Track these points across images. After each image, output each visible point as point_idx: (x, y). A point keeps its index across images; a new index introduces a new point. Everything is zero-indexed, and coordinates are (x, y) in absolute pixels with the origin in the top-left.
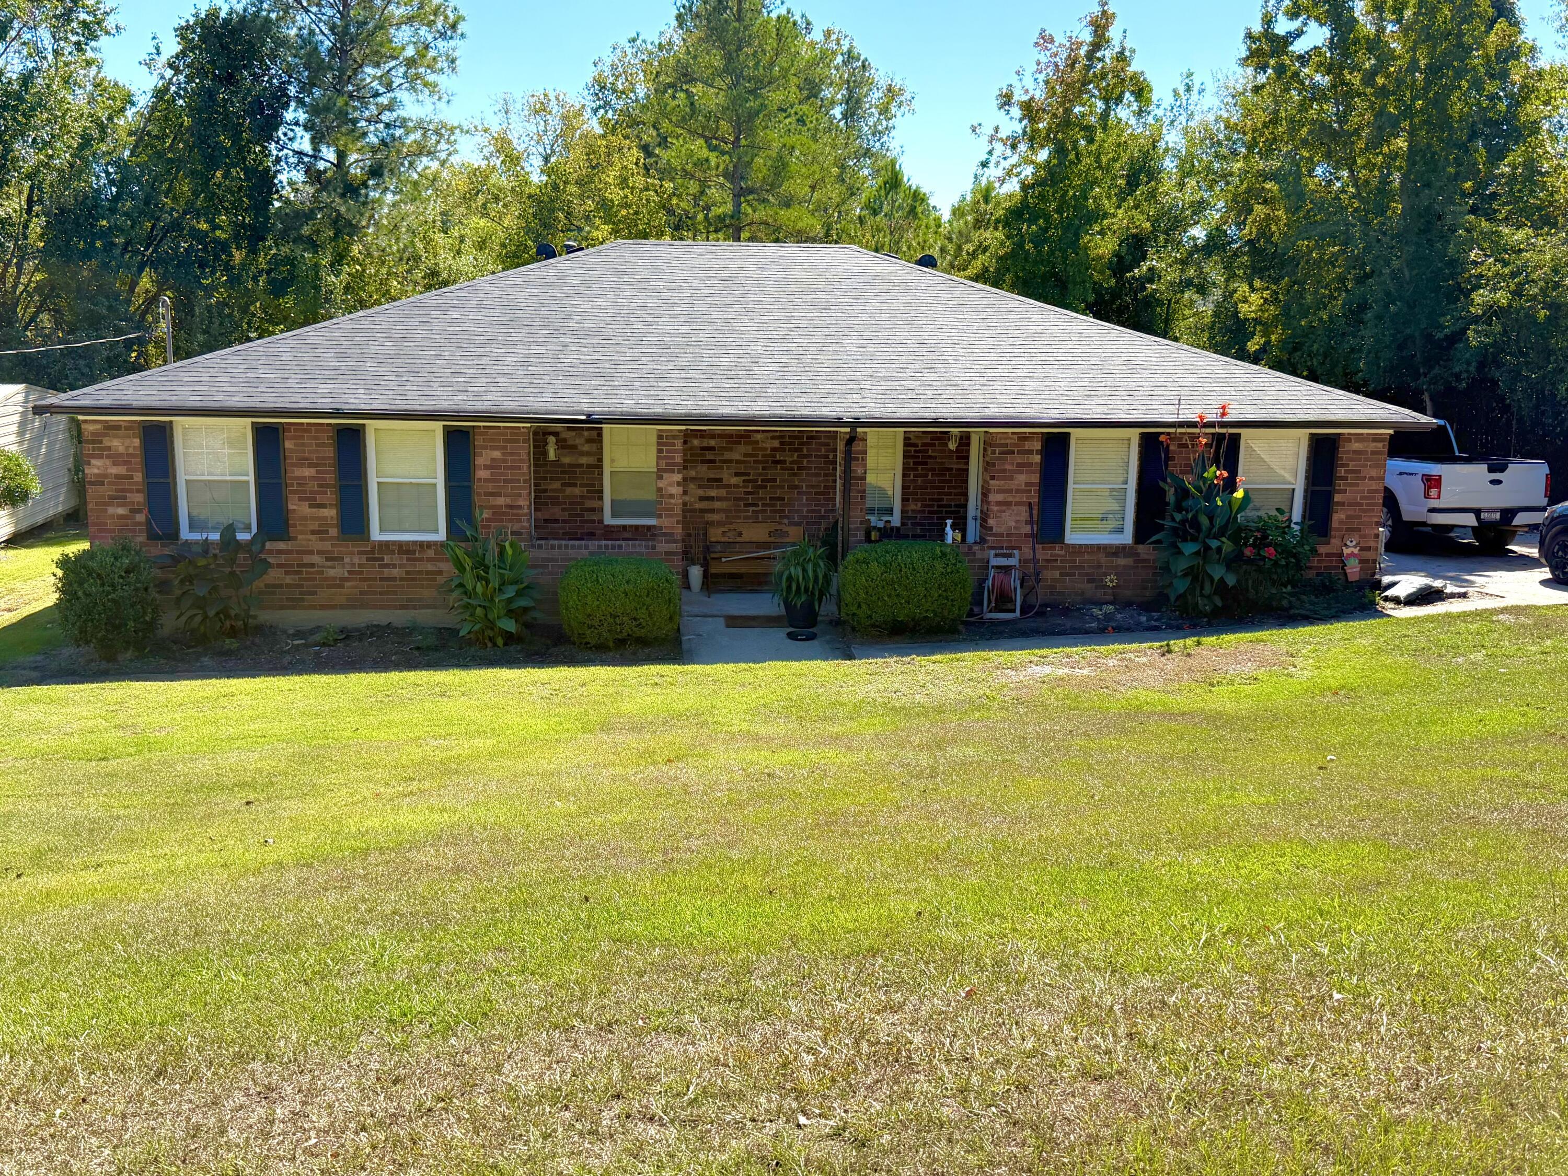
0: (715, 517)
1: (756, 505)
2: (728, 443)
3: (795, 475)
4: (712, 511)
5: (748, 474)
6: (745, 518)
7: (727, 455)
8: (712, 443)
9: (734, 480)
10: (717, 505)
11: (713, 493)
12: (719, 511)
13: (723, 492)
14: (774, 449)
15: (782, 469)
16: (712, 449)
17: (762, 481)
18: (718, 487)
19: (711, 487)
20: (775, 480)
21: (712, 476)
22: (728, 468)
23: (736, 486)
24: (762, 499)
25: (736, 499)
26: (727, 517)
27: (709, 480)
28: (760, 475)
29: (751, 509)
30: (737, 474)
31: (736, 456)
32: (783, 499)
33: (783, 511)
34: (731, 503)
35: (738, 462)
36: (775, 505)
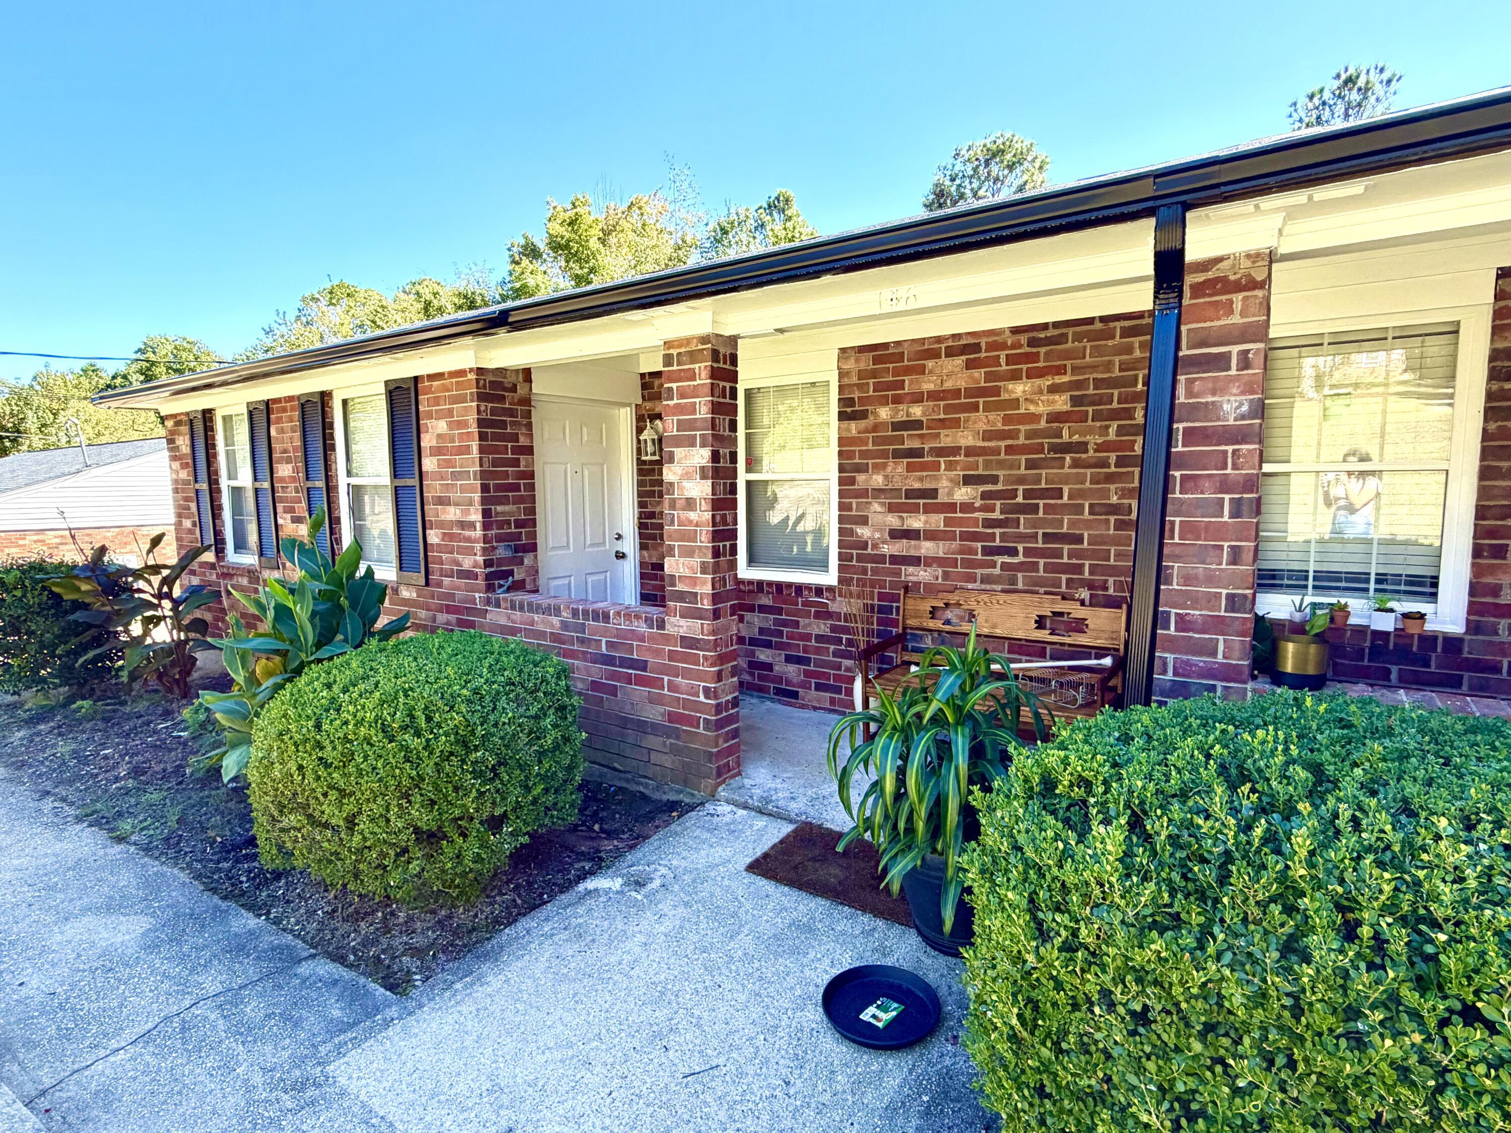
0: (922, 575)
1: (1013, 552)
2: (948, 409)
3: (1110, 478)
4: (915, 561)
5: (994, 480)
6: (985, 579)
7: (947, 439)
8: (917, 411)
9: (963, 494)
10: (927, 548)
11: (916, 522)
12: (929, 561)
13: (937, 521)
14: (1056, 417)
15: (1076, 464)
16: (916, 424)
17: (1028, 494)
18: (928, 509)
19: (914, 509)
20: (1059, 494)
21: (917, 485)
22: (950, 466)
23: (967, 507)
24: (1022, 538)
25: (965, 536)
26: (946, 575)
27: (910, 494)
28: (1021, 480)
29: (1000, 560)
30: (968, 480)
31: (966, 439)
32: (1079, 539)
33: (1079, 569)
34: (956, 544)
35: (970, 451)
36: (1058, 554)
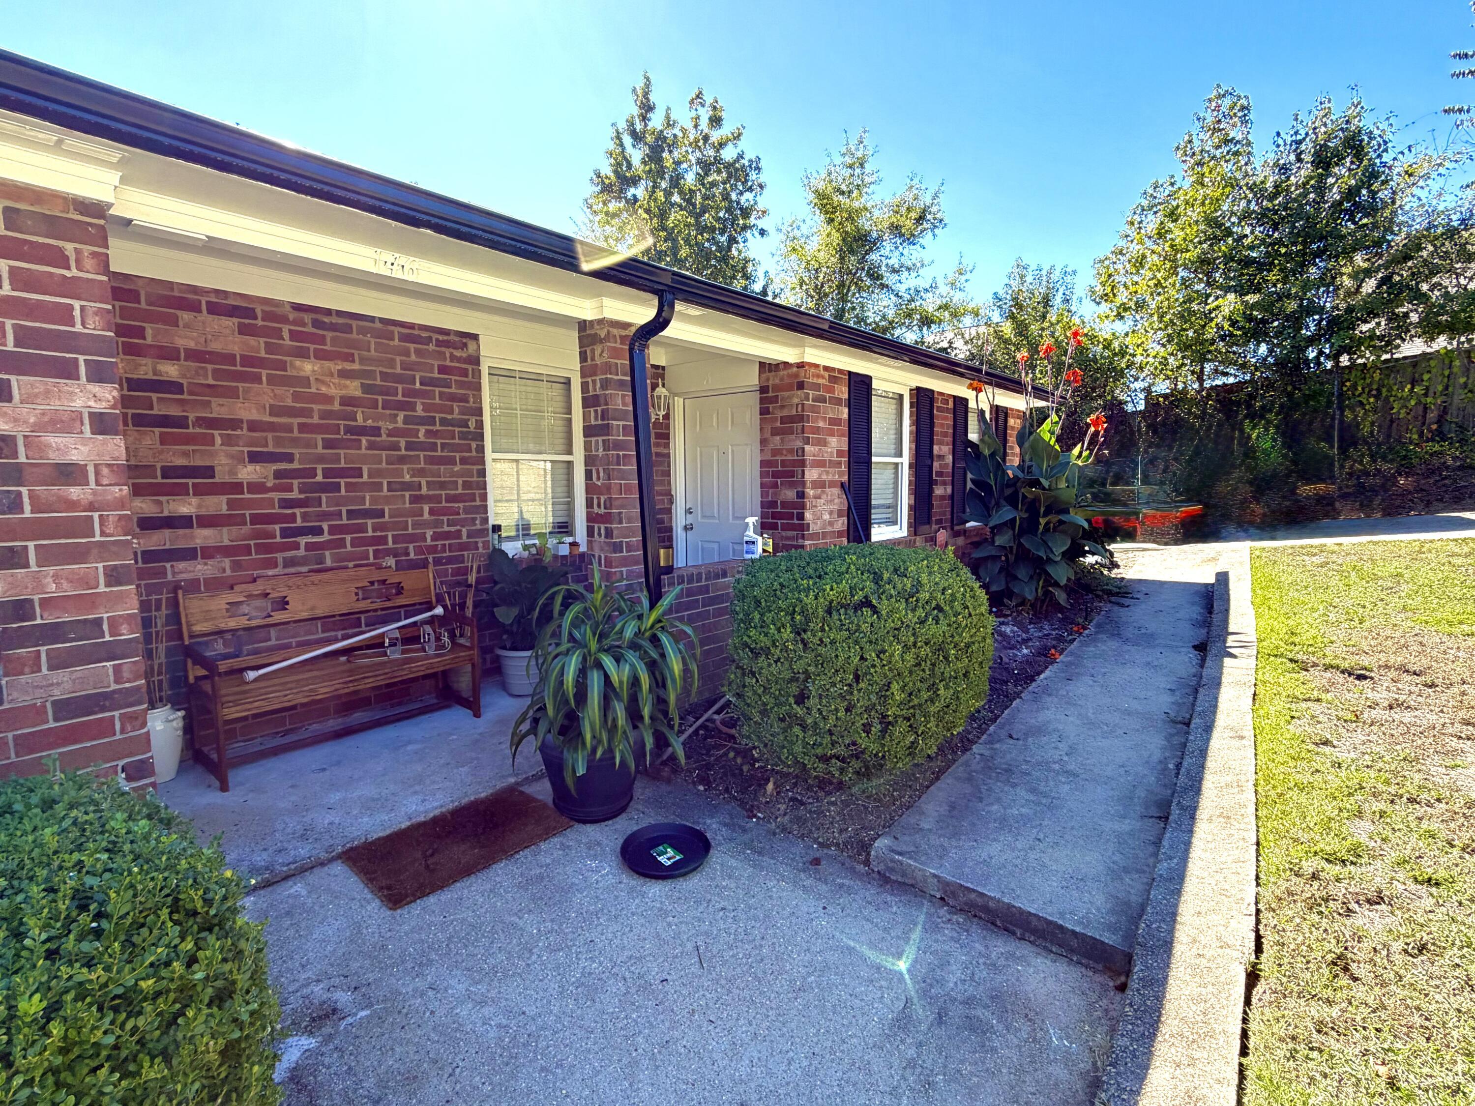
0: (201, 569)
1: (319, 531)
2: (217, 374)
3: (402, 460)
4: (190, 554)
5: (289, 458)
6: (290, 563)
7: (219, 408)
8: (171, 371)
9: (248, 473)
10: (202, 537)
11: (186, 507)
12: (208, 553)
13: (218, 504)
14: (347, 401)
15: (371, 446)
16: (174, 387)
17: (327, 473)
18: (199, 491)
19: (180, 491)
20: (359, 473)
21: (180, 462)
22: (228, 441)
23: (257, 487)
24: (325, 516)
25: (256, 519)
26: (236, 566)
27: (168, 472)
28: (321, 459)
29: (303, 541)
30: (254, 458)
31: (246, 411)
32: (381, 514)
33: (383, 540)
34: (247, 528)
35: (254, 426)
36: (362, 529)
